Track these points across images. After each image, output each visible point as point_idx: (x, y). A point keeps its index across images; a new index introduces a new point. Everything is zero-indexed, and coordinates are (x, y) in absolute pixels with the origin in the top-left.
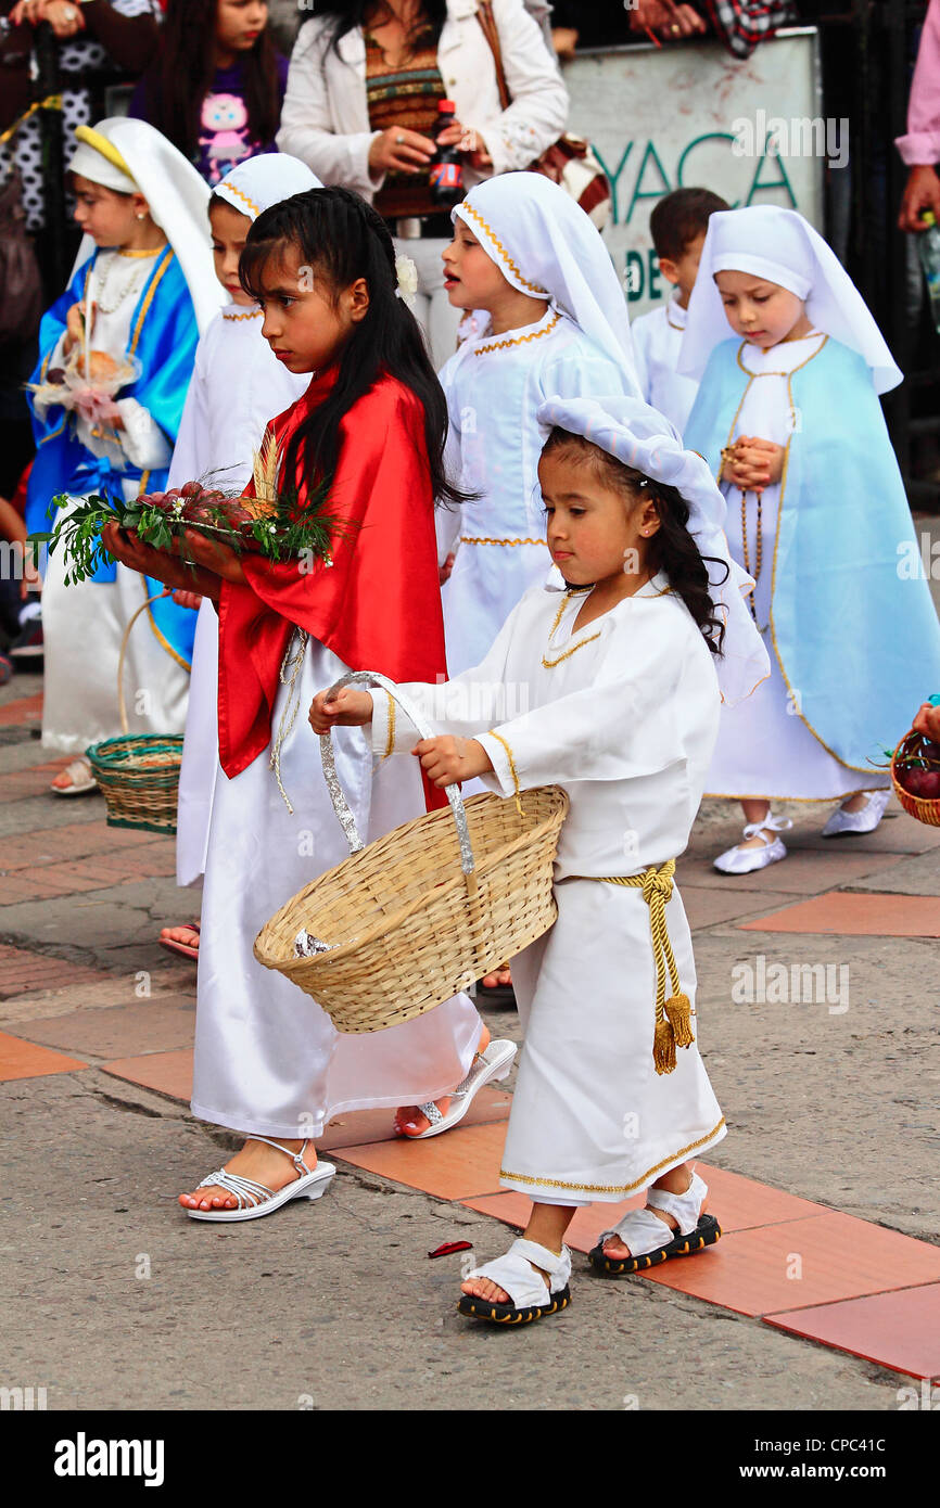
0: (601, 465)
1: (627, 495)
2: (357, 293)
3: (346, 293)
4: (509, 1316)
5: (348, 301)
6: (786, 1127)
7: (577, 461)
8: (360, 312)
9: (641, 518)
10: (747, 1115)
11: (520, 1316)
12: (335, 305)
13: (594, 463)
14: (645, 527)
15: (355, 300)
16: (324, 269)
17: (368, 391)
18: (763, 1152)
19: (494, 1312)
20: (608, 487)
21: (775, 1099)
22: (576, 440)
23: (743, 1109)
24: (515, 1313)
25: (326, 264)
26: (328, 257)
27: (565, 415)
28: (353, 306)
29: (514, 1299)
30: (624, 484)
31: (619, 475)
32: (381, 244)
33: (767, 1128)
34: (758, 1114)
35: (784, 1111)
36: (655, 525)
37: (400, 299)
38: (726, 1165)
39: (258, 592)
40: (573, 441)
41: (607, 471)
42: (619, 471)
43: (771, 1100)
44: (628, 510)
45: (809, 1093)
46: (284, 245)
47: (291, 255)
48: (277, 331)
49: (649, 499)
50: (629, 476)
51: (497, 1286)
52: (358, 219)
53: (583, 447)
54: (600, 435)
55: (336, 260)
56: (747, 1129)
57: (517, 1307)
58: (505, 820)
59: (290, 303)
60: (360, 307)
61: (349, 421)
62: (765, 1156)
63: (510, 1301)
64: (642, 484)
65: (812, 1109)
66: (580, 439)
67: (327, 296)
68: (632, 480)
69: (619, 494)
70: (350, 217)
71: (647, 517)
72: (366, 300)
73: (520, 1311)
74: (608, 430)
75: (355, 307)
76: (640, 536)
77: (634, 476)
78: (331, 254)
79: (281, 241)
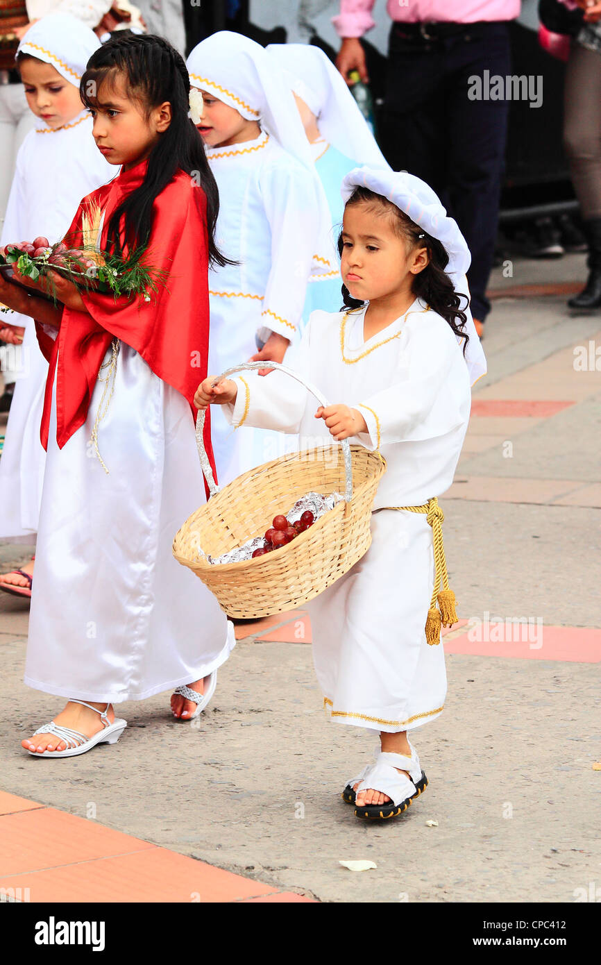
0: (395, 219)
1: (409, 242)
2: (163, 112)
3: (156, 111)
4: (392, 813)
5: (156, 116)
6: (122, 782)
7: (380, 213)
8: (163, 125)
9: (414, 260)
10: (93, 773)
11: (399, 809)
12: (147, 118)
13: (391, 216)
14: (415, 266)
15: (161, 116)
16: (142, 93)
17: (173, 181)
18: (104, 802)
19: (381, 813)
20: (398, 235)
21: (114, 761)
22: (379, 199)
23: (89, 768)
24: (395, 810)
25: (143, 89)
26: (146, 84)
27: (374, 181)
28: (160, 121)
29: (393, 799)
30: (409, 234)
31: (407, 227)
32: (182, 80)
33: (107, 783)
34: (101, 773)
35: (120, 770)
36: (421, 267)
37: (191, 119)
38: (75, 811)
39: (94, 316)
40: (377, 199)
41: (399, 223)
42: (407, 225)
43: (111, 761)
44: (407, 253)
45: (140, 757)
46: (115, 72)
47: (121, 80)
48: (103, 133)
49: (422, 247)
50: (412, 229)
51: (380, 793)
52: (169, 59)
53: (385, 204)
54: (400, 198)
55: (151, 88)
56: (92, 784)
57: (396, 805)
58: (310, 472)
59: (115, 114)
60: (164, 122)
61: (160, 201)
62: (106, 804)
63: (391, 802)
64: (420, 237)
65: (142, 769)
66: (383, 199)
67: (142, 112)
68: (413, 232)
69: (404, 241)
70: (164, 57)
71: (419, 259)
72: (168, 118)
73: (399, 806)
74: (405, 196)
75: (160, 122)
76: (410, 272)
77: (416, 230)
78: (148, 83)
79: (113, 70)
